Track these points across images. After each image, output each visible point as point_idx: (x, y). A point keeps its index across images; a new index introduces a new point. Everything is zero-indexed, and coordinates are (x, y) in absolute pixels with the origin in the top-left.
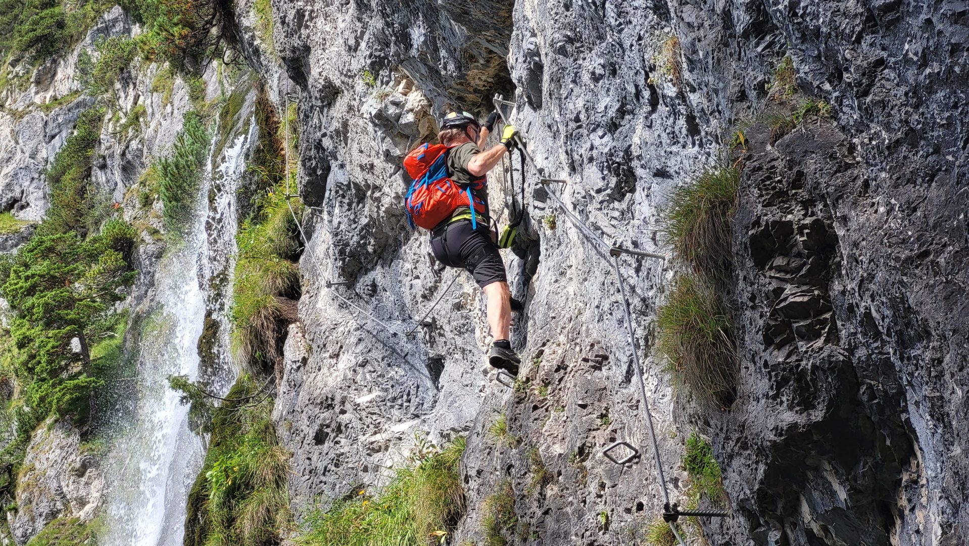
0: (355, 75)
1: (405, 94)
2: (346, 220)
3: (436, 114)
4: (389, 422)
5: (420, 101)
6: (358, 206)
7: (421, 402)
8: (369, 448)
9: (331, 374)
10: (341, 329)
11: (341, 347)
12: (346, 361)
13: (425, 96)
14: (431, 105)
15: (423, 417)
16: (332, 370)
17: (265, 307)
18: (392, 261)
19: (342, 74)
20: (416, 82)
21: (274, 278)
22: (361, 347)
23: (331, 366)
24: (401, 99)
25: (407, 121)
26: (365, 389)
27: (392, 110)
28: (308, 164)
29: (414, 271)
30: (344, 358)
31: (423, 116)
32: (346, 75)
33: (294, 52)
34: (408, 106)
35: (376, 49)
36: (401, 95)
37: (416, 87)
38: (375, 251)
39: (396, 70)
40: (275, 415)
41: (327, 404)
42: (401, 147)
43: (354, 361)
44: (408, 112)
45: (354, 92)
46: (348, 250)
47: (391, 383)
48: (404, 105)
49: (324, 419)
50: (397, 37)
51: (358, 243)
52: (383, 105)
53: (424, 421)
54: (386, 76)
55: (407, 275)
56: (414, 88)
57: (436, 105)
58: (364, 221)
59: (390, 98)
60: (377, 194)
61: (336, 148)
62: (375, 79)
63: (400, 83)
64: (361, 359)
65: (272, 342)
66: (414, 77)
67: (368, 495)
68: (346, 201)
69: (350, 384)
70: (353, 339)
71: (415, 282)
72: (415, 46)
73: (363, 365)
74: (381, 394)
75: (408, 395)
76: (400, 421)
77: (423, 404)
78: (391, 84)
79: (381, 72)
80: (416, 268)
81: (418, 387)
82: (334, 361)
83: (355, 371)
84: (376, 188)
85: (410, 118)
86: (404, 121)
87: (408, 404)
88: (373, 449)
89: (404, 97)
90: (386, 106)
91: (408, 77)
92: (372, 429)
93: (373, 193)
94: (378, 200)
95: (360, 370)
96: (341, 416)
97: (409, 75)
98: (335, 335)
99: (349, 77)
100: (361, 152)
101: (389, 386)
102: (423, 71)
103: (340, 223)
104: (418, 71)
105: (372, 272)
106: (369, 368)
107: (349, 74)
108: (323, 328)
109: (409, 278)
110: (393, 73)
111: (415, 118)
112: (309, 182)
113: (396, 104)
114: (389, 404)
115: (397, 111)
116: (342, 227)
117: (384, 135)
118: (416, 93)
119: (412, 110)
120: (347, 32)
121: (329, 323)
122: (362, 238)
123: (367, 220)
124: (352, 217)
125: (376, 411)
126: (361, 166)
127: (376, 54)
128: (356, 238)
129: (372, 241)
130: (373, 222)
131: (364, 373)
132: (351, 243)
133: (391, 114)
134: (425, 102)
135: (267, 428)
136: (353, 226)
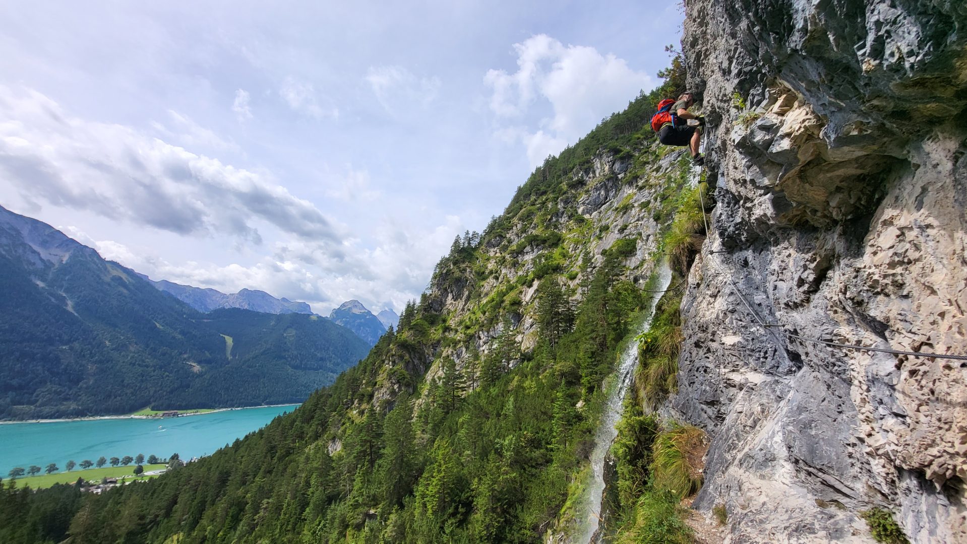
0: (731, 99)
1: (782, 114)
2: (725, 213)
3: (829, 137)
4: (746, 367)
5: (804, 121)
6: (735, 206)
7: (776, 365)
8: (726, 383)
9: (708, 310)
10: (720, 278)
11: (719, 292)
12: (721, 304)
13: (813, 112)
14: (822, 125)
15: (777, 378)
16: (710, 306)
17: (683, 243)
18: (762, 250)
19: (718, 100)
20: (800, 96)
21: (694, 223)
22: (731, 299)
23: (709, 303)
24: (775, 121)
25: (779, 150)
26: (731, 331)
27: (760, 137)
28: (709, 165)
29: (780, 275)
30: (719, 300)
31: (807, 140)
32: (721, 101)
33: (697, 88)
34: (784, 130)
35: (747, 64)
36: (776, 116)
37: (800, 102)
38: (747, 241)
39: (773, 84)
40: (681, 306)
41: (704, 329)
42: (771, 176)
43: (725, 308)
44: (782, 137)
45: (729, 115)
46: (726, 234)
47: (752, 336)
48: (778, 128)
49: (700, 338)
50: (763, 24)
51: (734, 232)
52: (749, 131)
53: (777, 381)
54: (758, 95)
55: (773, 274)
56: (796, 104)
57: (832, 125)
58: (738, 220)
59: (759, 122)
60: (749, 205)
61: (720, 160)
62: (745, 101)
63: (776, 100)
64: (731, 308)
65: (685, 263)
66: (798, 89)
67: (722, 411)
68: (726, 200)
69: (719, 322)
70: (727, 290)
71: (780, 284)
72: (800, 25)
73: (733, 311)
74: (741, 340)
75: (766, 353)
76: (756, 370)
77: (778, 367)
78: (764, 103)
79: (752, 91)
80: (782, 273)
81: (775, 351)
82: (712, 300)
83: (725, 314)
84: (747, 199)
85: (785, 144)
86: (775, 149)
87: (764, 360)
88: (730, 384)
89: (780, 118)
90: (752, 132)
91: (790, 90)
92: (730, 367)
93: (745, 203)
94: (750, 209)
95: (729, 315)
96: (710, 343)
97: (790, 87)
98: (716, 281)
99: (725, 101)
100: (736, 168)
101: (750, 339)
102: (814, 76)
103: (721, 214)
104: (804, 78)
105: (746, 252)
106: (736, 316)
107: (725, 98)
108: (710, 273)
109: (774, 278)
110: (767, 89)
111: (792, 145)
112: (710, 175)
113: (766, 128)
114: (748, 352)
115: (767, 137)
116: (723, 217)
117: (750, 164)
118: (798, 111)
119: (788, 135)
120: (721, 56)
121: (713, 271)
122: (737, 229)
123: (740, 220)
124: (730, 213)
125: (737, 354)
126: (735, 181)
127: (745, 70)
128: (731, 229)
129: (745, 234)
130: (743, 223)
131: (731, 318)
132: (729, 230)
133: (758, 142)
134: (813, 121)
135: (675, 313)
136: (731, 219)
